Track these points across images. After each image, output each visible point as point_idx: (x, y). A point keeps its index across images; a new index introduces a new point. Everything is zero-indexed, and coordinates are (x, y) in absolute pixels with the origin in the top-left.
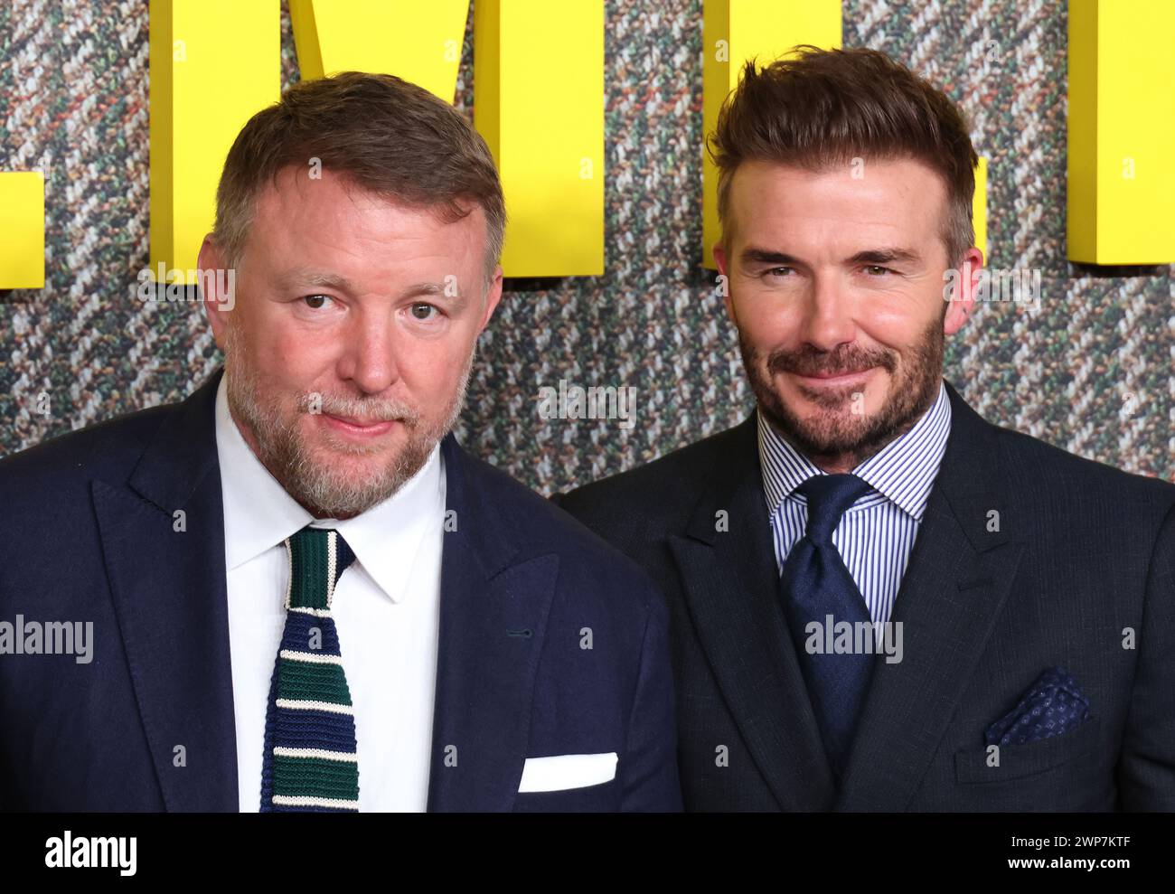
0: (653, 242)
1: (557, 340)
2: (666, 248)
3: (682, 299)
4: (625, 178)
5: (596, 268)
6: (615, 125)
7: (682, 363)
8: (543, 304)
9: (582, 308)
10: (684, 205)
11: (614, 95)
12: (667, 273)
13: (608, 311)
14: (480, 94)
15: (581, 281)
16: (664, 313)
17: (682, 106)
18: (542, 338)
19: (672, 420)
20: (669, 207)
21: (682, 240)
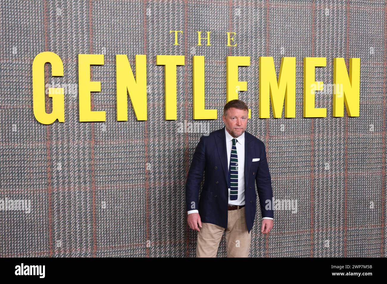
0: (299, 115)
1: (291, 123)
2: (300, 115)
3: (301, 120)
4: (297, 110)
5: (294, 117)
6: (296, 106)
7: (301, 125)
8: (290, 120)
9: (293, 120)
10: (302, 112)
11: (296, 103)
12: (300, 117)
13: (295, 121)
14: (285, 103)
15: (293, 118)
16: (300, 121)
17: (301, 104)
18: (290, 123)
19: (301, 129)
20: (300, 112)
21: (301, 115)
